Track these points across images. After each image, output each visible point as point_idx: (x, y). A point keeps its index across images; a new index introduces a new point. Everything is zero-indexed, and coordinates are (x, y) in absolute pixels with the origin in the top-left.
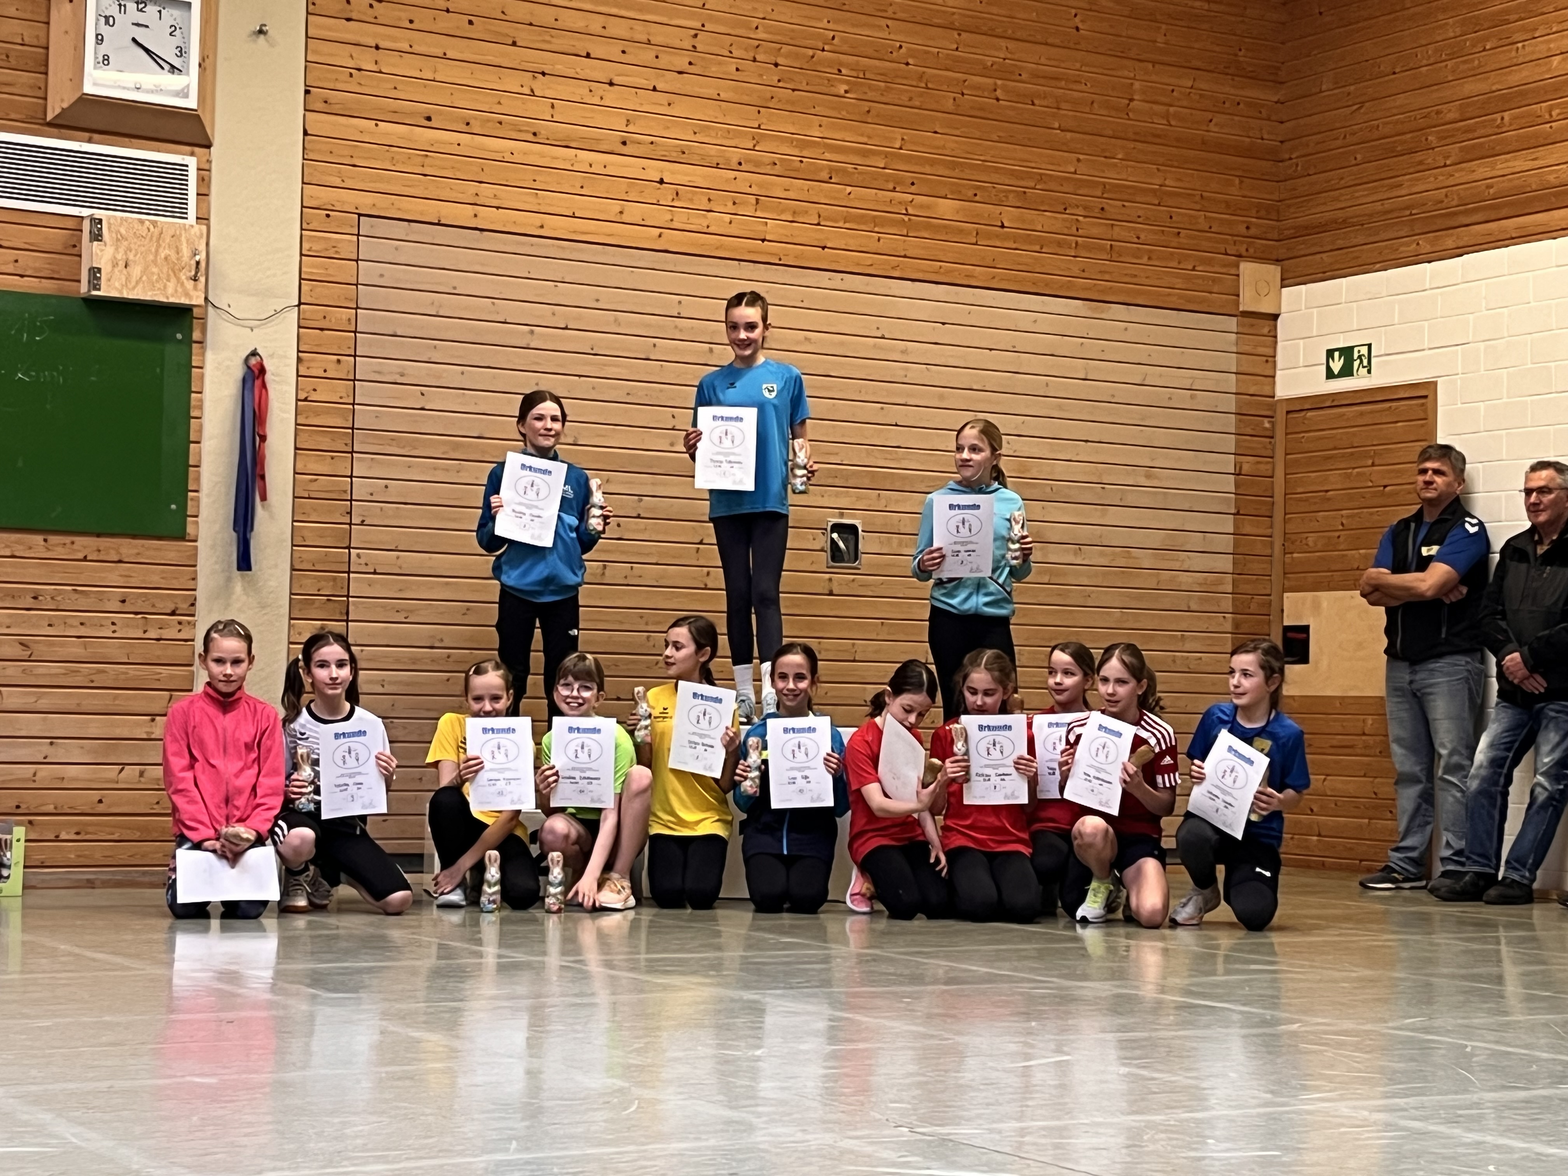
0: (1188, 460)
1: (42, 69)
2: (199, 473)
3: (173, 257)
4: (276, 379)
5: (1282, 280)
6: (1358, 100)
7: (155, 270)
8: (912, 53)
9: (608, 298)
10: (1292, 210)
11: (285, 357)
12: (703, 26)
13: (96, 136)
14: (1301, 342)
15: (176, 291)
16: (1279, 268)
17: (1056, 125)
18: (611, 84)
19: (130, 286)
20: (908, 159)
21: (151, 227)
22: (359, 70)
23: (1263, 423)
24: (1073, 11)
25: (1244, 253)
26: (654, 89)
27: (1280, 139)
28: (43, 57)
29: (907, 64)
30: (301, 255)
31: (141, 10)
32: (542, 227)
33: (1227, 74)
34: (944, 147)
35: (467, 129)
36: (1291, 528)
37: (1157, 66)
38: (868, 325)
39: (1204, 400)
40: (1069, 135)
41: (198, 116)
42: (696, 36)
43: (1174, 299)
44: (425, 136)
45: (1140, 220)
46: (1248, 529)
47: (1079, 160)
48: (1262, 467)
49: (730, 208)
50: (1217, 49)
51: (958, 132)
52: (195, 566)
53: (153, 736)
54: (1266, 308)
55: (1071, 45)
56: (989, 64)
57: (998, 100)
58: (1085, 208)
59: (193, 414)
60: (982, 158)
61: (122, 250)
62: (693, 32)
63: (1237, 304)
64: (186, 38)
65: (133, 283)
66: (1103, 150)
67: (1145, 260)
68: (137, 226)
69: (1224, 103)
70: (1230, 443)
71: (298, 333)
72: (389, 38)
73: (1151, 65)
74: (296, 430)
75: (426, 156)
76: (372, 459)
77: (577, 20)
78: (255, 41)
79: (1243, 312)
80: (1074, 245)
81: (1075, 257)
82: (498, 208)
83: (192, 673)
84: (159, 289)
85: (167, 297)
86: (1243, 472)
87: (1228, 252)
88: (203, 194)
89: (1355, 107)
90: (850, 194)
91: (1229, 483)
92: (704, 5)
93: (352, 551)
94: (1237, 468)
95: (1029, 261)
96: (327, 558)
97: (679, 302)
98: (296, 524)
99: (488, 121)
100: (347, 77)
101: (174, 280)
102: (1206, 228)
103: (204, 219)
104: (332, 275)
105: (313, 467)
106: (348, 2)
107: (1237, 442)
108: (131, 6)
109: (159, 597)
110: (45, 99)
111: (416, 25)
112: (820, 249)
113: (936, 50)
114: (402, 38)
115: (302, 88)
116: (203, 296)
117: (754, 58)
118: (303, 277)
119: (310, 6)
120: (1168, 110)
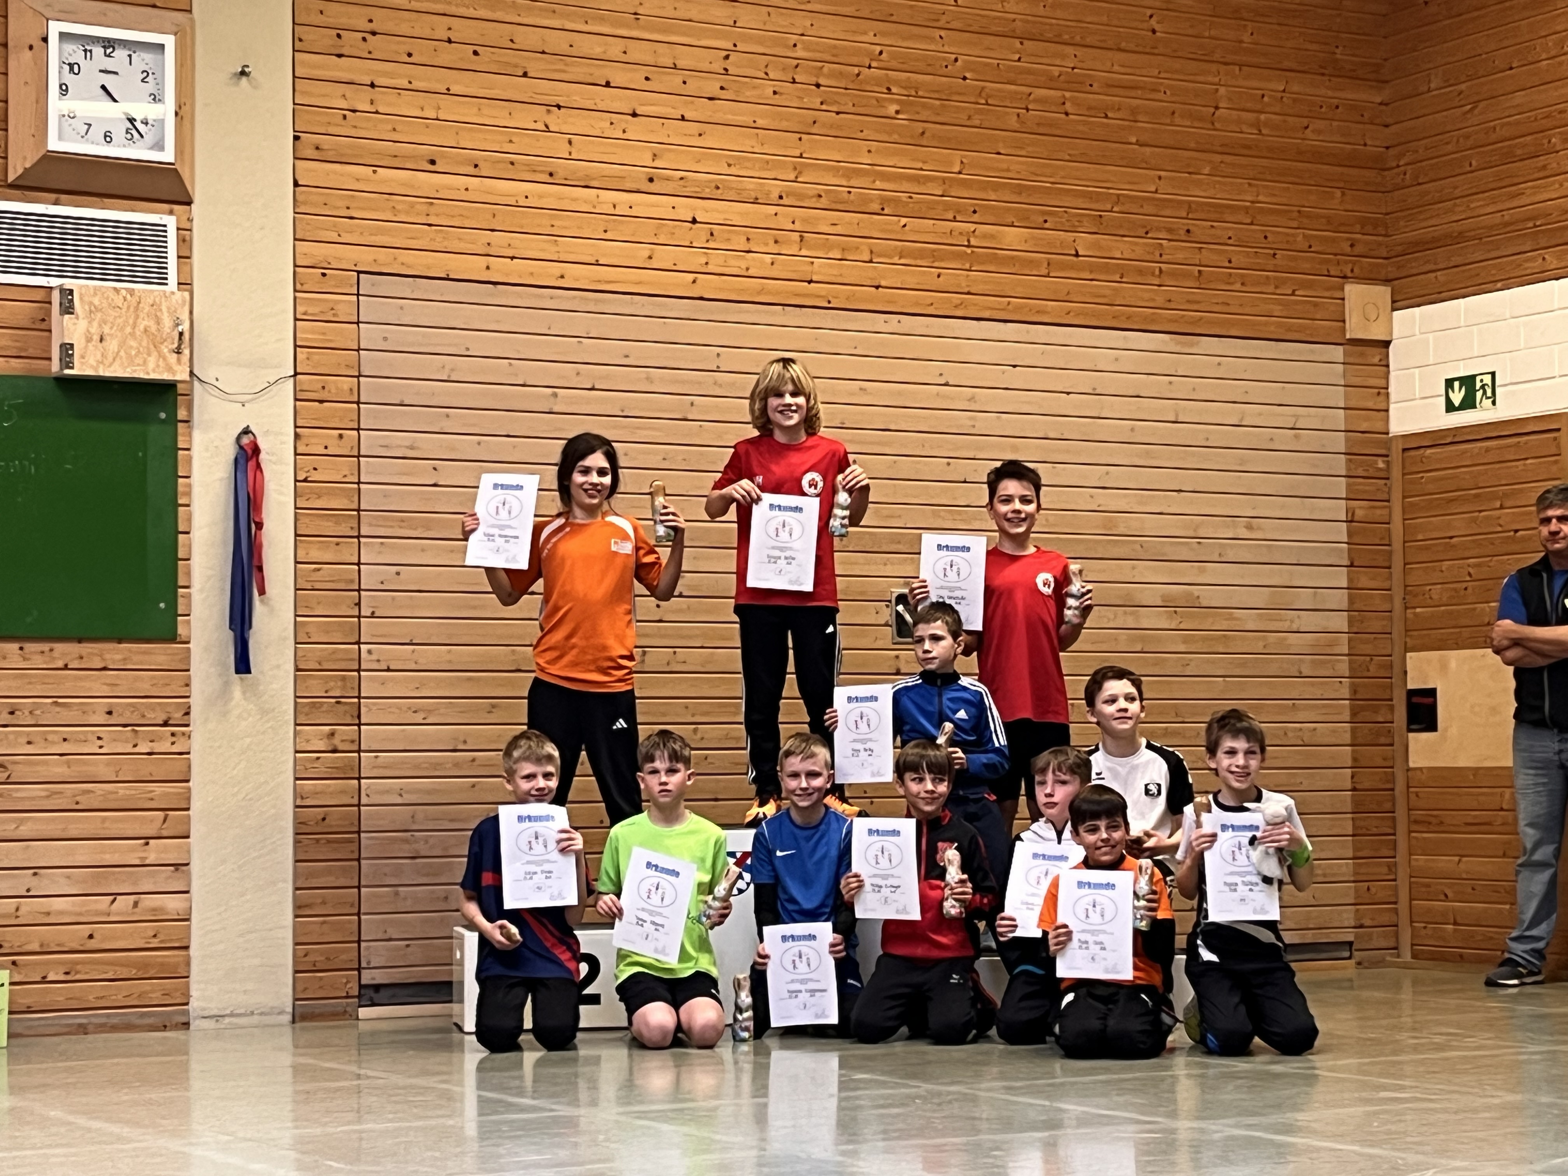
0: (1294, 507)
1: (2, 125)
2: (188, 567)
3: (153, 328)
4: (272, 458)
5: (1393, 302)
6: (1472, 100)
7: (133, 343)
8: (968, 66)
9: (640, 352)
10: (1402, 224)
11: (282, 434)
12: (735, 45)
13: (63, 197)
14: (1417, 371)
15: (158, 366)
16: (1389, 289)
17: (1134, 140)
18: (634, 115)
19: (107, 362)
20: (969, 184)
21: (128, 296)
22: (354, 111)
23: (1376, 462)
24: (1149, 12)
25: (1349, 274)
26: (683, 118)
27: (1386, 145)
28: (3, 112)
29: (965, 78)
30: (296, 319)
31: (109, 56)
32: (562, 277)
33: (1323, 74)
34: (1008, 170)
35: (476, 170)
36: (1412, 580)
37: (1244, 68)
38: (930, 371)
39: (1310, 440)
40: (1148, 150)
41: (176, 170)
42: (727, 57)
43: (1272, 328)
44: (427, 181)
45: (1230, 242)
46: (1364, 582)
47: (1160, 178)
48: (1378, 512)
49: (772, 248)
50: (1311, 47)
51: (1023, 153)
52: (188, 670)
53: (147, 862)
54: (1376, 334)
55: (1148, 50)
56: (1057, 74)
57: (1067, 114)
58: (1170, 230)
59: (180, 501)
60: (1051, 180)
61: (96, 323)
62: (725, 53)
63: (1343, 330)
64: (160, 84)
65: (110, 359)
66: (1188, 165)
67: (1238, 286)
68: (112, 295)
69: (1321, 107)
70: (1340, 486)
71: (295, 406)
72: (386, 74)
73: (1237, 68)
74: (296, 513)
75: (432, 204)
76: (382, 543)
77: (594, 46)
78: (237, 84)
79: (1349, 340)
80: (1157, 272)
81: (1160, 286)
82: (512, 258)
83: (189, 789)
84: (138, 365)
85: (148, 373)
86: (1356, 518)
87: (1332, 273)
88: (184, 257)
89: (1469, 107)
90: (905, 226)
91: (1341, 532)
92: (735, 22)
93: (362, 646)
94: (1350, 515)
95: (1107, 292)
96: (334, 656)
97: (718, 355)
98: (298, 619)
99: (498, 162)
100: (340, 119)
101: (155, 354)
102: (1305, 247)
103: (185, 284)
104: (331, 341)
105: (316, 554)
106: (339, 36)
107: (1348, 486)
108: (98, 51)
109: (149, 706)
110: (6, 158)
111: (415, 59)
112: (874, 289)
113: (995, 61)
114: (400, 74)
115: (291, 134)
116: (188, 370)
117: (793, 79)
118: (298, 344)
119: (297, 43)
120: (1258, 118)
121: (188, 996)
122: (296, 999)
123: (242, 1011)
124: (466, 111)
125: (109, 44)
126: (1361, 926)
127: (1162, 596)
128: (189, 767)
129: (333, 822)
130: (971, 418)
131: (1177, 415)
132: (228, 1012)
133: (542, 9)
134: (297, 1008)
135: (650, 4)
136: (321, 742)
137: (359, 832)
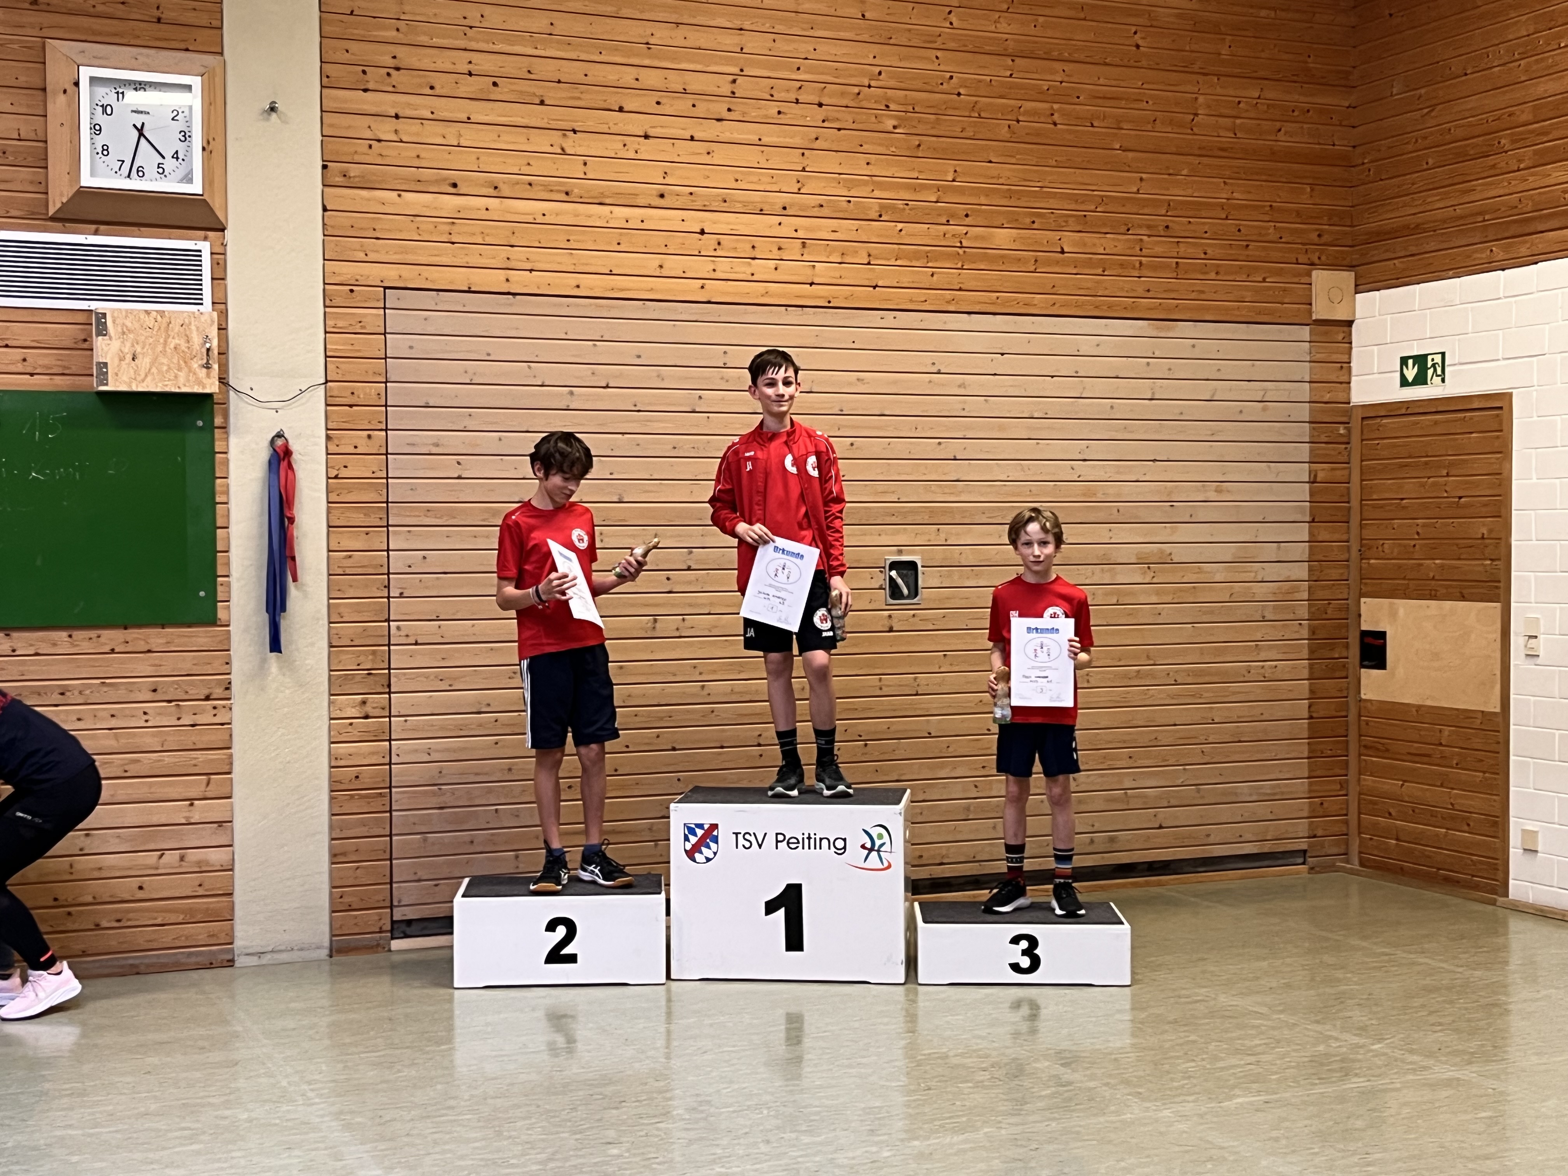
0: (1261, 471)
1: (43, 164)
2: (227, 558)
3: (184, 346)
4: (303, 458)
5: (1356, 285)
6: (1428, 104)
7: (165, 361)
8: (964, 83)
9: (650, 352)
10: (1366, 215)
11: (313, 435)
12: (742, 70)
13: (102, 227)
14: (1375, 348)
15: (188, 381)
16: (1353, 273)
17: (1118, 147)
18: (646, 137)
19: (139, 378)
20: (961, 191)
21: (159, 318)
22: (379, 141)
23: (1338, 429)
24: (1134, 29)
25: (1317, 261)
26: (692, 138)
27: (1353, 144)
28: (42, 151)
29: (959, 94)
30: (326, 332)
31: (140, 97)
32: (578, 286)
33: (1295, 82)
34: (999, 177)
35: (496, 190)
36: (1367, 534)
37: (1222, 78)
38: (925, 361)
39: (1277, 411)
40: (1130, 155)
41: (205, 201)
42: (734, 81)
43: (1244, 312)
44: (451, 203)
45: (1206, 235)
46: (1324, 535)
47: (1141, 179)
48: (1339, 473)
49: (776, 254)
50: (1285, 57)
51: (1013, 161)
52: (228, 650)
53: (193, 821)
54: (1340, 314)
55: (1132, 63)
56: (1046, 88)
57: (1055, 124)
58: (1149, 227)
59: (218, 500)
60: (1040, 184)
61: (128, 344)
62: (731, 78)
63: (1310, 313)
64: (189, 123)
65: (143, 376)
66: (1168, 168)
67: (1213, 275)
68: (143, 315)
69: (1293, 111)
70: (1304, 451)
71: (326, 411)
72: (410, 106)
73: (1215, 79)
74: (328, 508)
75: (453, 223)
76: (409, 531)
77: (609, 75)
78: (268, 120)
79: (1314, 321)
80: (1137, 265)
81: (1139, 277)
82: (531, 271)
83: (231, 755)
84: (169, 380)
85: (179, 387)
86: (1318, 479)
87: (1300, 261)
88: (219, 278)
89: (1426, 111)
90: (901, 230)
91: (1303, 492)
92: (742, 49)
93: (391, 623)
94: (1312, 476)
95: (1091, 284)
96: (366, 633)
97: (725, 353)
98: (331, 601)
99: (518, 183)
100: (365, 149)
101: (186, 369)
102: (1276, 238)
103: (220, 304)
104: (359, 351)
105: (347, 543)
106: (364, 72)
107: (1311, 450)
108: (129, 93)
109: (191, 683)
110: (47, 193)
111: (437, 91)
112: (871, 289)
113: (988, 78)
114: (423, 106)
115: (320, 164)
116: (217, 383)
117: (797, 100)
118: (328, 354)
119: (325, 79)
120: (1234, 123)
121: (233, 937)
122: (333, 935)
123: (283, 948)
124: (486, 137)
125: (140, 86)
126: (1315, 836)
127: (1137, 554)
128: (231, 735)
129: (364, 781)
130: (960, 402)
131: (1153, 393)
132: (270, 949)
133: (558, 42)
134: (334, 943)
135: (662, 35)
136: (353, 710)
137: (390, 787)
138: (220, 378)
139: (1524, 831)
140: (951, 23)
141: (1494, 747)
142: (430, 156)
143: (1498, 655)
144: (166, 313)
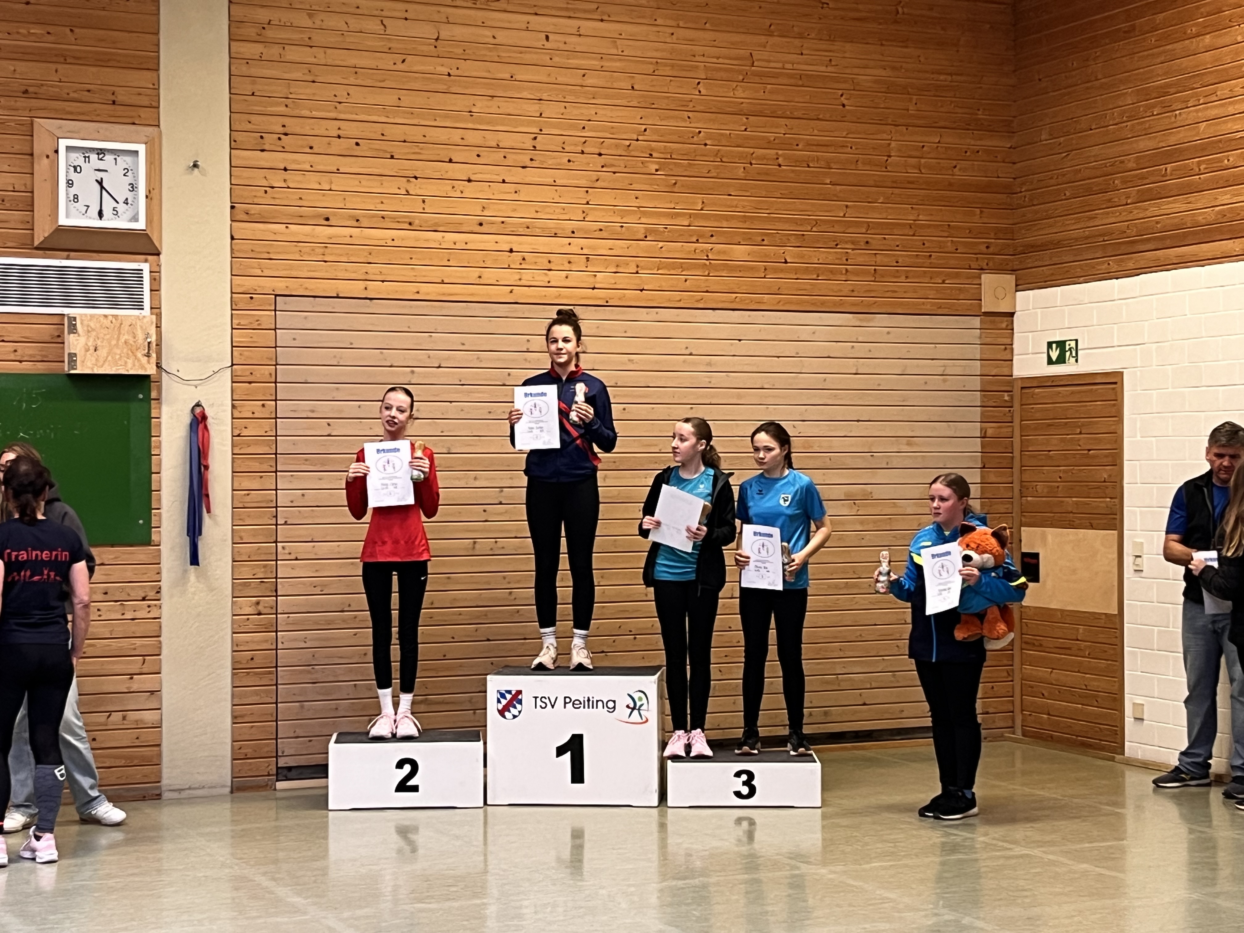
0: (942, 429)
1: (29, 208)
2: (159, 495)
3: (131, 340)
4: (215, 422)
5: (1017, 285)
6: (1066, 149)
7: (118, 352)
8: (709, 136)
9: (471, 341)
10: (1023, 232)
11: (222, 405)
12: (541, 130)
13: (72, 254)
14: (1030, 334)
15: (134, 365)
16: (1014, 277)
17: (828, 182)
18: (469, 181)
19: (99, 364)
20: (709, 217)
21: (114, 320)
22: (273, 187)
23: (1003, 396)
24: (840, 92)
25: (985, 267)
26: (504, 182)
27: (1014, 176)
28: (30, 199)
29: (706, 145)
30: (232, 329)
31: (101, 159)
32: (418, 292)
33: (968, 129)
34: (736, 206)
35: (357, 224)
36: (1026, 477)
37: (910, 128)
38: (679, 346)
39: (953, 382)
40: (838, 187)
41: (147, 234)
42: (535, 138)
43: (928, 307)
44: (324, 232)
45: (897, 248)
46: (992, 478)
47: (847, 206)
48: (1004, 430)
49: (567, 266)
50: (960, 110)
51: (747, 194)
52: (159, 564)
53: (132, 690)
54: (1004, 308)
55: (839, 118)
56: (772, 139)
57: (780, 166)
58: (853, 243)
59: (153, 452)
60: (768, 211)
61: (91, 340)
62: (533, 136)
63: (980, 306)
64: (136, 177)
65: (102, 362)
66: (866, 197)
67: (903, 279)
68: (103, 318)
69: (966, 152)
70: (976, 414)
71: (232, 386)
72: (294, 161)
73: (904, 128)
74: (233, 458)
75: (326, 247)
76: (292, 475)
77: (441, 135)
78: (192, 174)
79: (985, 313)
80: (844, 272)
81: (846, 281)
82: (383, 281)
83: (160, 642)
84: (121, 365)
85: (128, 371)
87: (972, 267)
88: (155, 290)
89: (1065, 154)
90: (661, 248)
91: (976, 445)
92: (541, 114)
93: (278, 544)
94: (983, 432)
95: (808, 287)
96: (259, 551)
97: (528, 341)
98: (234, 527)
99: (373, 217)
100: (263, 193)
101: (132, 357)
102: (953, 250)
103: (156, 309)
104: (259, 342)
105: (247, 484)
106: (262, 137)
107: (982, 413)
108: (94, 157)
109: (133, 588)
110: (33, 229)
111: (315, 150)
112: (639, 292)
113: (728, 132)
114: (304, 161)
115: (229, 205)
116: (155, 367)
117: (582, 151)
118: (234, 345)
119: (233, 143)
120: (920, 161)
121: (160, 777)
122: (233, 778)
123: (197, 786)
124: (351, 183)
125: (101, 152)
126: (987, 713)
127: (845, 493)
128: (160, 627)
129: (257, 662)
130: (708, 377)
131: (857, 370)
132: (187, 787)
133: (405, 112)
134: (234, 783)
135: (481, 105)
136: (250, 609)
137: (276, 667)
138: (157, 363)
139: (1134, 704)
140: (700, 92)
141: (1113, 641)
142: (310, 198)
143: (1115, 570)
144: (120, 317)
